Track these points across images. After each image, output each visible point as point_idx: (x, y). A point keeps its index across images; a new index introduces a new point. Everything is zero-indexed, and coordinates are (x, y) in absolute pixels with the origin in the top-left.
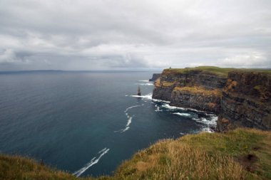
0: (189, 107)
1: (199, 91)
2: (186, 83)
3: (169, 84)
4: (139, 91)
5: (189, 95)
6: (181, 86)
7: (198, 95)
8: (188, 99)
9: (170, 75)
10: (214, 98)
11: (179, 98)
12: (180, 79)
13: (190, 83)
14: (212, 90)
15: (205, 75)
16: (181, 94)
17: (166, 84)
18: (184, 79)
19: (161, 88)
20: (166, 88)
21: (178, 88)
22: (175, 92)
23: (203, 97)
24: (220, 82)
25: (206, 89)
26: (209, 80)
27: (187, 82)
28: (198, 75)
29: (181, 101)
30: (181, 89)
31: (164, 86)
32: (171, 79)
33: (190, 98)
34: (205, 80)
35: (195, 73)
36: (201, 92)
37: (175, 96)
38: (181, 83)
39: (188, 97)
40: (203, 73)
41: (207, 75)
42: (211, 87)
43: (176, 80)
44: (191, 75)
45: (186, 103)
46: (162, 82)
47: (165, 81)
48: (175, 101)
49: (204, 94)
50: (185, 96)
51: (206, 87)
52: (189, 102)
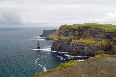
1: (91, 42)
2: (80, 36)
3: (66, 38)
4: (38, 45)
5: (84, 46)
6: (75, 39)
7: (90, 45)
8: (83, 49)
9: (65, 30)
11: (76, 49)
12: (74, 34)
13: (83, 37)
14: (100, 41)
15: (94, 30)
16: (77, 45)
17: (63, 38)
18: (78, 33)
19: (60, 41)
20: (64, 41)
21: (75, 41)
22: (73, 44)
24: (106, 35)
26: (97, 34)
28: (89, 30)
29: (77, 51)
30: (77, 41)
31: (62, 40)
32: (67, 34)
33: (85, 48)
34: (95, 34)
35: (86, 29)
36: (93, 43)
37: (73, 47)
38: (75, 36)
39: (83, 47)
40: (93, 28)
41: (96, 30)
42: (99, 39)
43: (72, 34)
44: (83, 30)
45: (82, 52)
46: (59, 36)
47: (63, 35)
48: (73, 51)
49: (95, 44)
50: (81, 47)
51: (96, 39)
52: (84, 51)
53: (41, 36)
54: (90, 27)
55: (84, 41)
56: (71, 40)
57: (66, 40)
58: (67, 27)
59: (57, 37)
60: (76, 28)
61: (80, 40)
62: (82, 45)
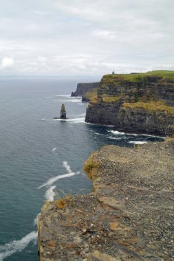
0: (145, 132)
1: (159, 107)
2: (138, 96)
3: (112, 99)
5: (145, 115)
6: (130, 101)
7: (157, 113)
8: (142, 121)
9: (112, 84)
11: (130, 120)
12: (129, 91)
13: (145, 97)
15: (166, 84)
16: (132, 114)
17: (107, 98)
18: (135, 90)
19: (101, 105)
20: (107, 105)
21: (129, 105)
22: (124, 111)
23: (165, 116)
25: (168, 104)
26: (172, 91)
27: (140, 94)
28: (156, 84)
29: (132, 125)
30: (132, 106)
31: (104, 102)
32: (115, 91)
33: (146, 119)
34: (167, 91)
35: (152, 81)
36: (162, 109)
37: (123, 116)
38: (130, 96)
39: (143, 118)
40: (164, 81)
41: (170, 84)
43: (124, 92)
44: (145, 85)
45: (140, 126)
46: (100, 96)
47: (106, 93)
48: (124, 124)
49: (166, 112)
50: (139, 116)
51: (168, 101)
52: (144, 124)
53: (73, 95)
54: (159, 78)
55: (144, 105)
56: (121, 103)
57: (113, 103)
58: (115, 78)
59: (96, 97)
60: (132, 81)
62: (141, 114)
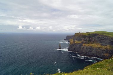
0: (92, 56)
1: (98, 46)
2: (89, 41)
3: (79, 42)
5: (92, 49)
6: (86, 43)
7: (97, 49)
9: (79, 36)
10: (107, 50)
11: (86, 51)
12: (85, 39)
13: (92, 42)
14: (106, 45)
15: (101, 37)
16: (87, 48)
18: (88, 39)
19: (74, 44)
20: (77, 45)
21: (85, 45)
22: (83, 47)
23: (101, 50)
24: (110, 41)
26: (103, 40)
27: (90, 41)
28: (97, 37)
29: (87, 53)
30: (87, 45)
31: (76, 43)
32: (80, 39)
33: (92, 51)
34: (101, 40)
35: (95, 36)
37: (83, 49)
38: (86, 41)
39: (91, 50)
40: (100, 36)
41: (102, 37)
42: (105, 44)
43: (83, 40)
44: (92, 37)
45: (90, 54)
46: (74, 41)
47: (77, 40)
48: (83, 53)
49: (101, 48)
50: (90, 49)
51: (102, 44)
52: (92, 53)
53: (65, 40)
54: (98, 34)
55: (92, 45)
56: (82, 44)
58: (80, 34)
60: (87, 35)
61: (89, 44)
